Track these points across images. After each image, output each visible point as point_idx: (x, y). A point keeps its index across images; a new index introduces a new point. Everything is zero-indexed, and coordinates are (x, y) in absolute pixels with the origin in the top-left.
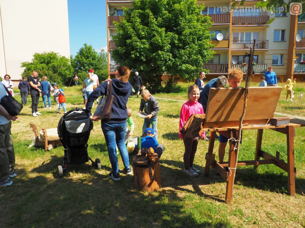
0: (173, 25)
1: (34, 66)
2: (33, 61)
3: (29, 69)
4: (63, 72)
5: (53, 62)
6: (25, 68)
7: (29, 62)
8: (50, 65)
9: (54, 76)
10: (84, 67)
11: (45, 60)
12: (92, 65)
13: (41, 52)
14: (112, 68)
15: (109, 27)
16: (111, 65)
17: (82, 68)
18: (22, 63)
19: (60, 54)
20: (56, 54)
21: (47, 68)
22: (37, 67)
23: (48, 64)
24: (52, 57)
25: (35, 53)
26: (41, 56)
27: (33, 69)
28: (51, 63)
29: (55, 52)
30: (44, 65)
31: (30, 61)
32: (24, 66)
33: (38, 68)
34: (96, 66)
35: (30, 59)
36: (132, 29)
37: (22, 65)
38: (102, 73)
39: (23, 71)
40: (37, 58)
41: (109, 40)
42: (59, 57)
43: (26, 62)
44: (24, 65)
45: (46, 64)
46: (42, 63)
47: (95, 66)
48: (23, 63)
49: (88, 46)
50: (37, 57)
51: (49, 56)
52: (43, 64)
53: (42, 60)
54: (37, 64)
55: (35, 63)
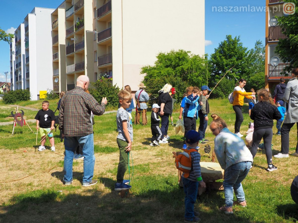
1: (158, 72)
2: (155, 65)
3: (151, 76)
4: (194, 79)
5: (182, 65)
6: (145, 74)
7: (151, 66)
8: (177, 69)
9: (183, 84)
10: (224, 71)
12: (237, 67)
13: (166, 51)
14: (273, 71)
15: (269, 5)
16: (270, 65)
17: (220, 72)
18: (142, 67)
19: (191, 53)
20: (186, 53)
21: (175, 73)
22: (160, 72)
23: (174, 67)
24: (181, 57)
25: (159, 53)
26: (168, 56)
27: (155, 75)
28: (178, 66)
29: (185, 50)
30: (170, 69)
31: (153, 65)
32: (145, 72)
33: (163, 75)
34: (243, 68)
35: (152, 62)
37: (142, 70)
38: (252, 80)
39: (143, 79)
40: (162, 60)
41: (269, 26)
42: (191, 57)
43: (147, 66)
44: (145, 70)
45: (173, 68)
47: (240, 69)
48: (143, 68)
50: (162, 58)
53: (168, 62)
54: (161, 68)
55: (158, 67)
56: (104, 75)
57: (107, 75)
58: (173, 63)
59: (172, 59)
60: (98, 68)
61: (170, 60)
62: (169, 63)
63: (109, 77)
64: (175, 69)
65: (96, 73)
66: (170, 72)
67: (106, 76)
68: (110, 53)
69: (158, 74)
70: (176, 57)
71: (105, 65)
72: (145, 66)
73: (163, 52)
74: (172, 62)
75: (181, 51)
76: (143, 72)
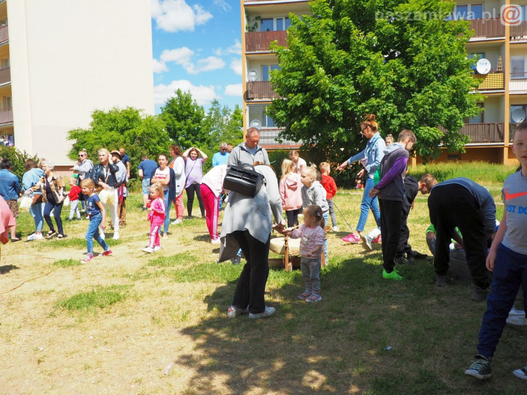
0: (396, 46)
1: (96, 137)
2: (91, 127)
5: (133, 128)
6: (74, 141)
7: (84, 129)
8: (126, 133)
11: (117, 124)
13: (106, 108)
15: (246, 54)
19: (145, 112)
20: (137, 112)
22: (100, 139)
23: (122, 131)
24: (130, 117)
25: (95, 111)
26: (109, 114)
28: (127, 129)
29: (136, 107)
30: (115, 135)
31: (87, 127)
32: (74, 138)
35: (85, 123)
36: (315, 57)
37: (68, 135)
39: (71, 147)
41: (247, 81)
42: (144, 117)
43: (77, 129)
44: (74, 135)
45: (119, 132)
48: (71, 132)
49: (183, 93)
50: (100, 117)
51: (126, 115)
52: (113, 133)
54: (101, 132)
55: (97, 131)
57: (5, 141)
58: (119, 125)
59: (117, 119)
61: (114, 120)
62: (113, 125)
63: (7, 144)
66: (115, 137)
67: (3, 142)
70: (123, 117)
72: (74, 130)
73: (100, 109)
75: (131, 109)
76: (71, 138)
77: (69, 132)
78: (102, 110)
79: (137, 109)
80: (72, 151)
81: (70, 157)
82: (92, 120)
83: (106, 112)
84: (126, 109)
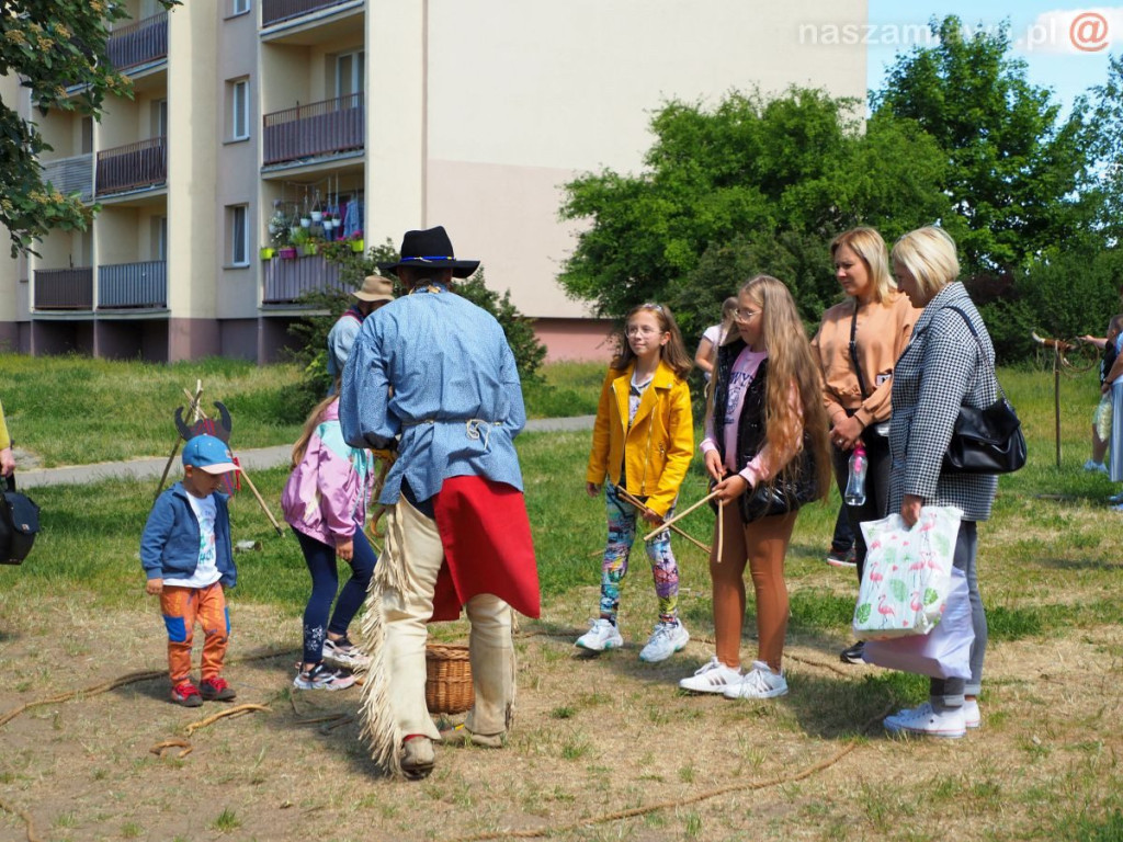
1: (673, 207)
2: (651, 169)
5: (818, 174)
6: (587, 224)
8: (789, 195)
11: (752, 157)
18: (571, 180)
20: (831, 108)
21: (775, 215)
22: (690, 214)
23: (772, 185)
25: (666, 106)
27: (662, 227)
28: (795, 177)
32: (586, 210)
37: (567, 198)
39: (573, 245)
40: (688, 142)
43: (599, 176)
45: (762, 190)
46: (722, 181)
48: (576, 186)
51: (791, 124)
52: (737, 192)
53: (733, 157)
54: (690, 189)
55: (675, 184)
56: (304, 222)
57: (329, 218)
58: (760, 161)
59: (756, 137)
60: (266, 180)
61: (741, 143)
62: (734, 160)
63: (338, 232)
64: (775, 196)
65: (237, 212)
66: (747, 209)
67: (319, 224)
68: (354, 90)
69: (673, 222)
70: (780, 132)
71: (312, 161)
72: (587, 177)
74: (758, 152)
75: (806, 96)
76: (578, 208)
77: (569, 187)
78: (693, 106)
79: (833, 98)
80: (574, 261)
81: (570, 284)
82: (654, 139)
83: (710, 108)
84: (788, 96)
